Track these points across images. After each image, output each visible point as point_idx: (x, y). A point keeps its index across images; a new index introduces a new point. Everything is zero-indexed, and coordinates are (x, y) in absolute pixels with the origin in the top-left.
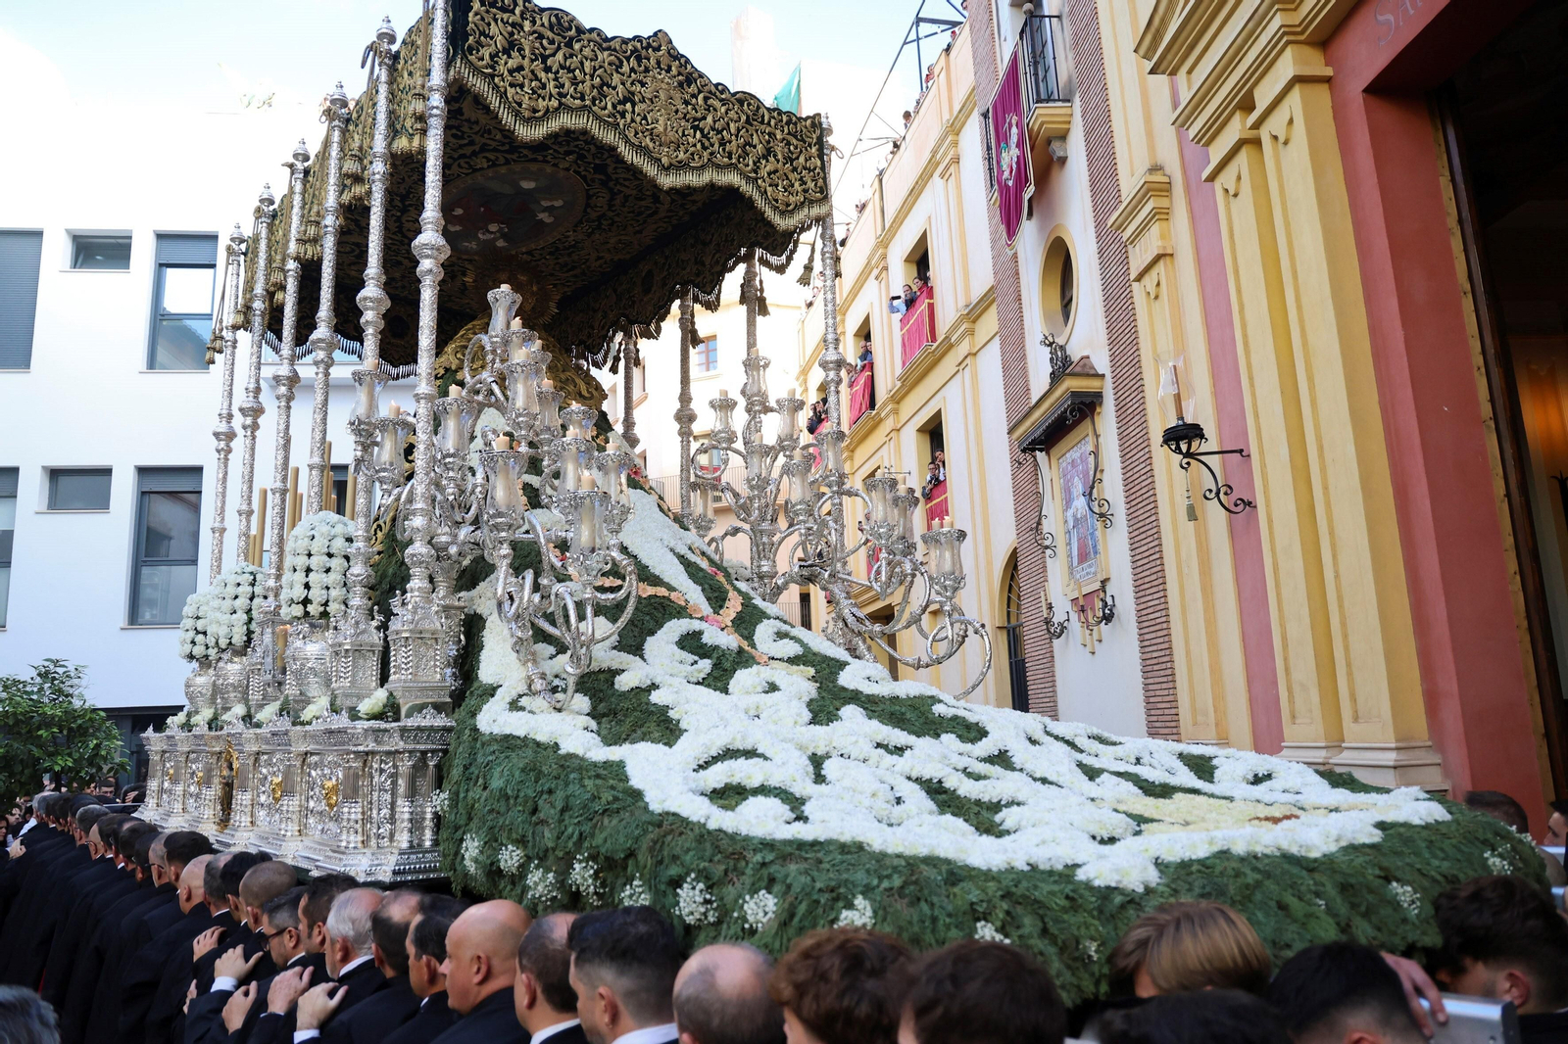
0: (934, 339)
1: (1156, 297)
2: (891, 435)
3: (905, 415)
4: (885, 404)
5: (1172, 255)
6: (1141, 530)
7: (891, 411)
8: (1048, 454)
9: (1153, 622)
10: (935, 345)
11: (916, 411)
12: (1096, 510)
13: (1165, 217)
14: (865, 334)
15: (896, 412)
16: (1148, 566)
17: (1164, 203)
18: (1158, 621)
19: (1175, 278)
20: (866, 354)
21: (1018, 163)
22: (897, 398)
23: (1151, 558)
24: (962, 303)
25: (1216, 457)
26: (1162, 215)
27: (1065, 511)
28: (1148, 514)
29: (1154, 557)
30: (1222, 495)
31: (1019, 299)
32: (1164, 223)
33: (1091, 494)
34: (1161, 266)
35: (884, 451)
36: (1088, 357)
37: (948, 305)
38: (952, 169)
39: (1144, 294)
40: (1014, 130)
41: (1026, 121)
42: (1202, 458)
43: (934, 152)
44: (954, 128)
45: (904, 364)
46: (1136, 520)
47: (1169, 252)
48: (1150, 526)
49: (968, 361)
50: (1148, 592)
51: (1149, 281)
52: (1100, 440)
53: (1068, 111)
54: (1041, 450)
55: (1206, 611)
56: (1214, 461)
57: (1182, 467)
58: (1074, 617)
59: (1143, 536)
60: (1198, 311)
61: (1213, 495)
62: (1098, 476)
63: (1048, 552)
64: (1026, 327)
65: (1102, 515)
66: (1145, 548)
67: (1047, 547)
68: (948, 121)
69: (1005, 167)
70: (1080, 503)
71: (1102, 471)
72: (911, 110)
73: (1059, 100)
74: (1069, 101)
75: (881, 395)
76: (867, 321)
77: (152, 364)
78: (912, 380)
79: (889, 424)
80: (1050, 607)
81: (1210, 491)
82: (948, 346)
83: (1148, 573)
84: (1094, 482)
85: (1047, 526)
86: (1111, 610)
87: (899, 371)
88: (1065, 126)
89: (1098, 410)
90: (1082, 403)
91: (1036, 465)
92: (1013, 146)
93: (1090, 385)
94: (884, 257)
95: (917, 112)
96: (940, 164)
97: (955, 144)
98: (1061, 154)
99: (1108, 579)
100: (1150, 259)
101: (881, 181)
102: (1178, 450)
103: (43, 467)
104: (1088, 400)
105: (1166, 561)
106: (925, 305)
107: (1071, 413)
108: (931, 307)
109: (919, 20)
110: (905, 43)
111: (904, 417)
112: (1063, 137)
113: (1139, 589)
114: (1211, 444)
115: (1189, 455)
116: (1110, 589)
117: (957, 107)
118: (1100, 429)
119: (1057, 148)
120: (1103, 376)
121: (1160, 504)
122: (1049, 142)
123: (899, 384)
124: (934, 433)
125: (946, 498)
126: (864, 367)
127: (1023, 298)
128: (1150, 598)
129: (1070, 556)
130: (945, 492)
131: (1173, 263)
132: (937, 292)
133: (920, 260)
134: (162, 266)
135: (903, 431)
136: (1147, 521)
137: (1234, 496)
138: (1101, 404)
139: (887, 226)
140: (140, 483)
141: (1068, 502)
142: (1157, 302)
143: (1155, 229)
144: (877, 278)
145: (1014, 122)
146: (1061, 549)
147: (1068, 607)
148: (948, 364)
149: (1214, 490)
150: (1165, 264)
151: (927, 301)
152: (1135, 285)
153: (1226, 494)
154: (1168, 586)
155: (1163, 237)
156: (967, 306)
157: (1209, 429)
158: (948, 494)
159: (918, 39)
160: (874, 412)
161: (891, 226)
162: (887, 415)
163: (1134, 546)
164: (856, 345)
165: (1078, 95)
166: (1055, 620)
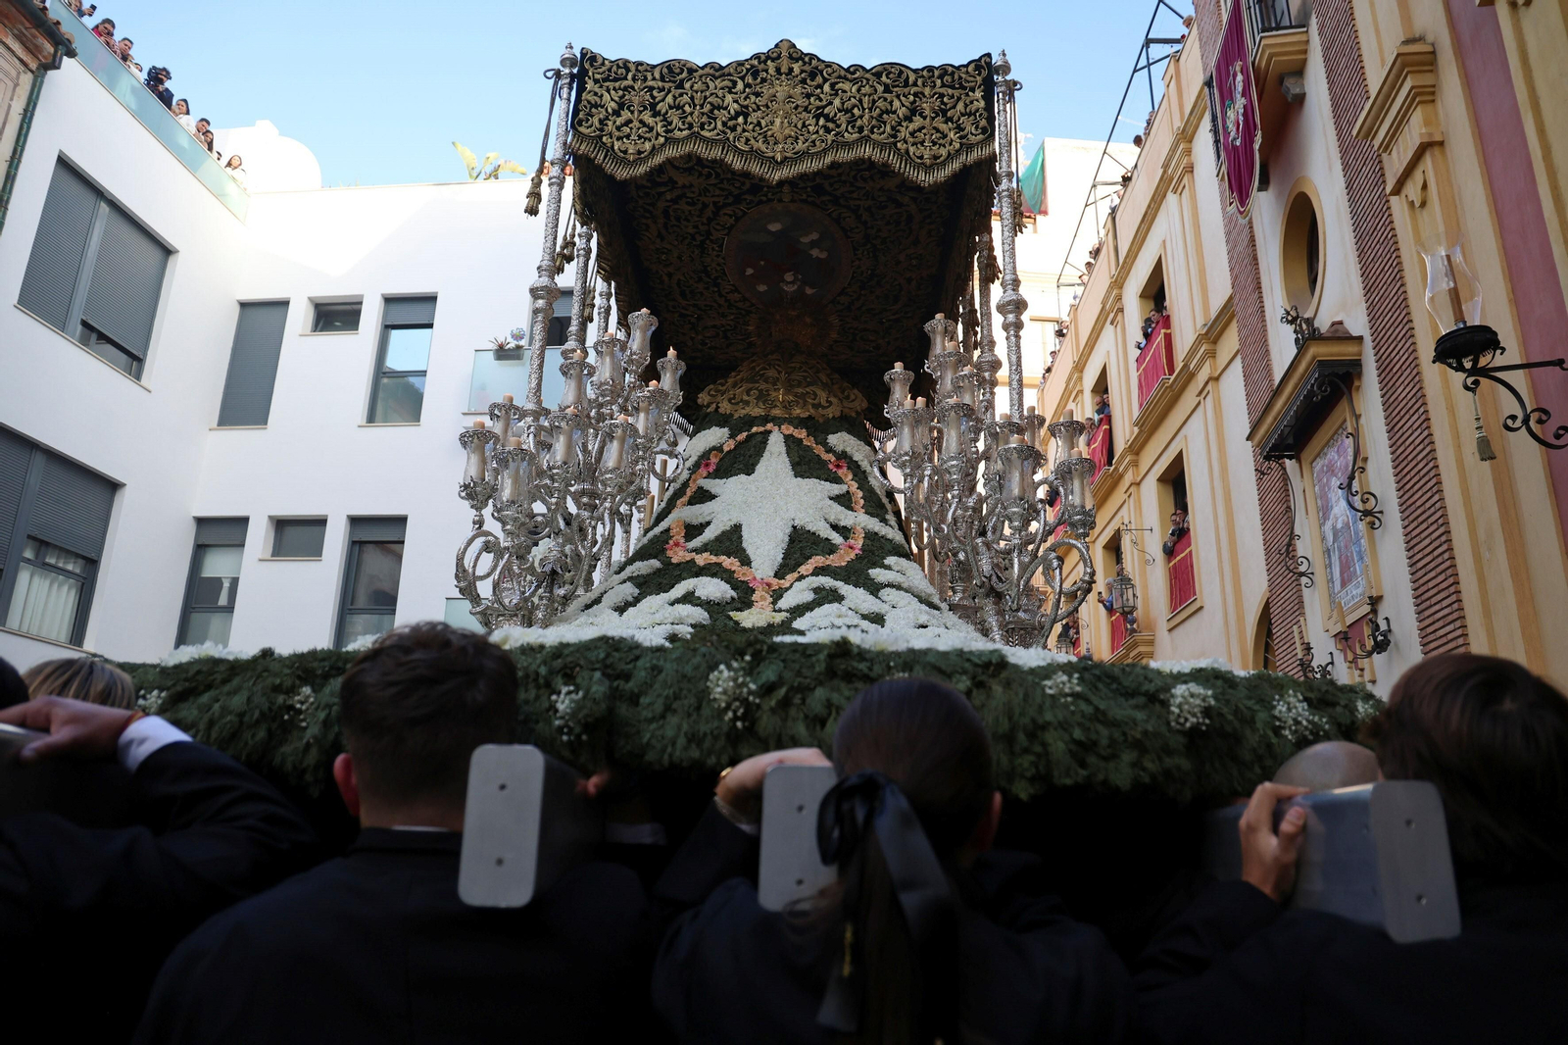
0: (1171, 370)
1: (1423, 204)
2: (1131, 490)
3: (1144, 467)
4: (1122, 456)
5: (1441, 144)
6: (1420, 519)
7: (1129, 464)
8: (1299, 461)
9: (1444, 640)
10: (1173, 378)
11: (1155, 461)
12: (1359, 505)
13: (1430, 98)
14: (1101, 387)
15: (1135, 464)
16: (1432, 565)
17: (1426, 80)
18: (1450, 637)
19: (1448, 171)
20: (1103, 407)
21: (1245, 114)
22: (1136, 448)
23: (1436, 553)
24: (1200, 322)
25: (1520, 372)
26: (1426, 96)
27: (1321, 525)
28: (1429, 494)
29: (1440, 550)
30: (1532, 423)
31: (1259, 287)
32: (1429, 107)
33: (1350, 485)
34: (1427, 162)
35: (1124, 511)
36: (1341, 323)
37: (1186, 330)
38: (1185, 180)
39: (1406, 207)
40: (1240, 77)
41: (1251, 60)
42: (1499, 375)
43: (1166, 166)
44: (1186, 136)
45: (1141, 406)
46: (1413, 508)
47: (1438, 138)
48: (1433, 510)
49: (1209, 387)
50: (1434, 600)
51: (1412, 190)
52: (1363, 421)
53: (1304, 38)
54: (1290, 458)
55: (1520, 604)
56: (1517, 379)
57: (1467, 388)
58: (1339, 658)
59: (1424, 526)
60: (1483, 199)
61: (1518, 423)
62: (1360, 464)
63: (1304, 580)
64: (1268, 318)
65: (1367, 513)
66: (1427, 541)
67: (1302, 574)
68: (1179, 128)
69: (1231, 126)
70: (1340, 509)
71: (1365, 460)
72: (1141, 133)
73: (1291, 27)
74: (1304, 26)
75: (1120, 446)
76: (1104, 373)
77: (371, 418)
78: (1150, 423)
79: (1128, 478)
80: (1308, 648)
81: (1513, 418)
82: (1189, 376)
83: (1433, 574)
84: (1353, 472)
85: (1302, 548)
86: (1385, 636)
87: (1136, 413)
88: (1302, 57)
89: (1356, 383)
90: (1337, 375)
91: (1285, 478)
92: (1239, 96)
93: (1345, 351)
94: (1119, 298)
95: (1147, 134)
96: (1173, 179)
97: (1188, 152)
98: (1298, 91)
99: (1380, 598)
100: (1410, 155)
101: (1114, 219)
102: (1460, 368)
103: (270, 517)
104: (1341, 371)
105: (1457, 552)
106: (1162, 335)
107: (1319, 388)
108: (1168, 338)
109: (1148, 42)
110: (1135, 71)
111: (1144, 469)
112: (1299, 71)
113: (1421, 600)
114: (1512, 353)
115: (1475, 371)
116: (1384, 610)
117: (1187, 111)
118: (1360, 408)
119: (1292, 87)
120: (1360, 338)
121: (1444, 477)
122: (1281, 80)
123: (1136, 430)
124: (1175, 480)
125: (1191, 552)
126: (1101, 420)
127: (1263, 285)
128: (1437, 607)
129: (1331, 581)
130: (1190, 545)
131: (1443, 153)
132: (1175, 321)
133: (1155, 292)
134: (388, 327)
135: (1144, 485)
136: (1428, 505)
137: (1553, 425)
138: (1360, 375)
139: (1121, 261)
140: (351, 533)
141: (1325, 511)
142: (1425, 212)
143: (1417, 117)
144: (1112, 323)
145: (1238, 69)
146: (1320, 577)
147: (1331, 645)
148: (1189, 399)
149: (1520, 415)
150: (1433, 156)
151: (1163, 331)
152: (1394, 200)
153: (1540, 422)
154: (1463, 587)
155: (1427, 123)
156: (1205, 325)
157: (1507, 335)
158: (1193, 547)
159: (1149, 65)
160: (1112, 468)
161: (1125, 262)
162: (1126, 469)
163: (1412, 543)
164: (1093, 398)
165: (1314, 16)
166: (1314, 664)
